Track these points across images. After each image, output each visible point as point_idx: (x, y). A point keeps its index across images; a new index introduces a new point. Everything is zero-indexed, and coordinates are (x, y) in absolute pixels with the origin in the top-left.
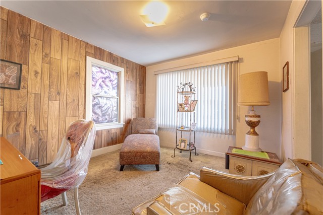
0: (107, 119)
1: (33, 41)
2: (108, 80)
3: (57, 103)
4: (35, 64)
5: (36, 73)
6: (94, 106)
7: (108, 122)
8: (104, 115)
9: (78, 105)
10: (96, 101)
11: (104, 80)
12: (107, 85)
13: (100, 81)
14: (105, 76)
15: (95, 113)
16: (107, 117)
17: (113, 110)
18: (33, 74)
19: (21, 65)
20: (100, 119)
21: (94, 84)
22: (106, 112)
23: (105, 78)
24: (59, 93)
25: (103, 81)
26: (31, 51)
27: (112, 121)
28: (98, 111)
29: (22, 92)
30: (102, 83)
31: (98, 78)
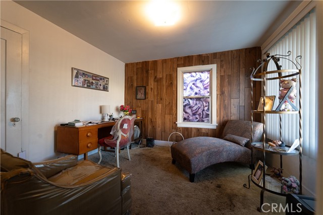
0: (197, 118)
1: (150, 72)
2: (198, 81)
3: (160, 105)
4: (151, 84)
5: (152, 89)
6: (185, 106)
7: (198, 121)
8: (194, 114)
9: (172, 106)
10: (187, 102)
11: (194, 82)
12: (197, 87)
13: (191, 84)
14: (195, 78)
15: (186, 112)
16: (197, 116)
17: (204, 110)
18: (150, 90)
19: (145, 87)
20: (191, 118)
21: (185, 88)
22: (196, 112)
23: (196, 80)
24: (161, 99)
25: (193, 84)
26: (150, 78)
27: (203, 121)
28: (189, 111)
29: (147, 100)
30: (193, 86)
31: (188, 83)
